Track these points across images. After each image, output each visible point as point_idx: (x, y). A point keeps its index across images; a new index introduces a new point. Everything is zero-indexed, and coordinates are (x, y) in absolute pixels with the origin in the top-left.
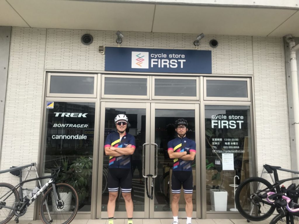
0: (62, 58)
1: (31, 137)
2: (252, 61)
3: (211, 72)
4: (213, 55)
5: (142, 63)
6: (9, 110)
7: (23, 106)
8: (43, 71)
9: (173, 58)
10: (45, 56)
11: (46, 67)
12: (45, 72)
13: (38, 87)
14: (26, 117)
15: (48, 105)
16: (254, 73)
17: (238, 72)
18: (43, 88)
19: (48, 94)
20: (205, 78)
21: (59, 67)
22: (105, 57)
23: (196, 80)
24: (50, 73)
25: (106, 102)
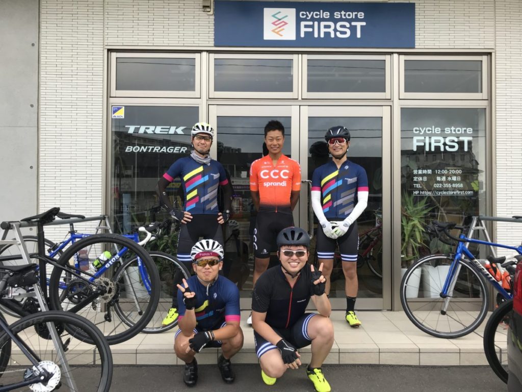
0: (135, 24)
1: (87, 170)
2: (493, 23)
3: (414, 45)
4: (419, 12)
5: (283, 29)
6: (46, 122)
7: (71, 114)
8: (102, 49)
9: (341, 20)
10: (103, 20)
11: (106, 41)
12: (106, 51)
13: (94, 79)
14: (76, 133)
15: (115, 112)
16: (497, 45)
17: (466, 45)
18: (103, 81)
19: (114, 92)
20: (403, 58)
21: (132, 42)
22: (215, 20)
23: (385, 60)
24: (115, 53)
25: (217, 105)
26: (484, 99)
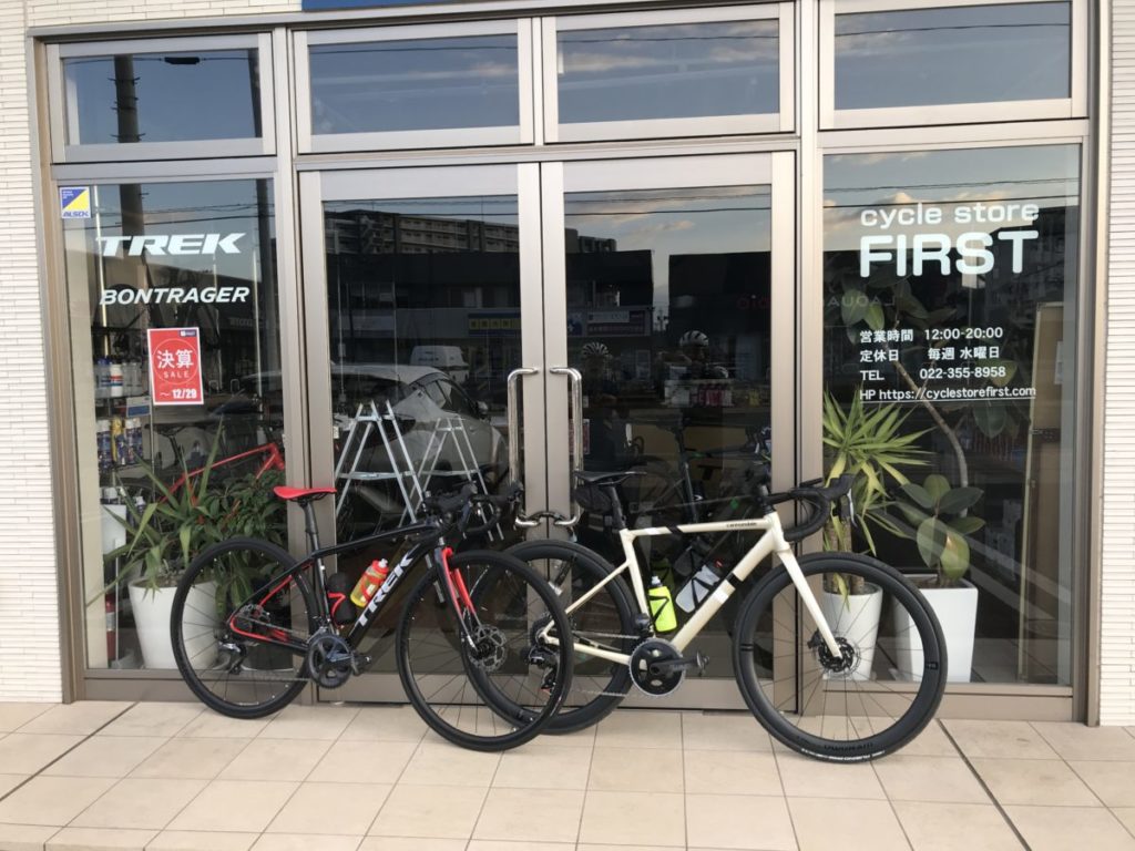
1: (7, 355)
8: (22, 38)
11: (30, 17)
12: (32, 42)
13: (6, 119)
15: (66, 202)
18: (29, 121)
19: (60, 150)
20: (829, 8)
21: (92, 12)
24: (56, 46)
25: (321, 170)
26: (1074, 116)
